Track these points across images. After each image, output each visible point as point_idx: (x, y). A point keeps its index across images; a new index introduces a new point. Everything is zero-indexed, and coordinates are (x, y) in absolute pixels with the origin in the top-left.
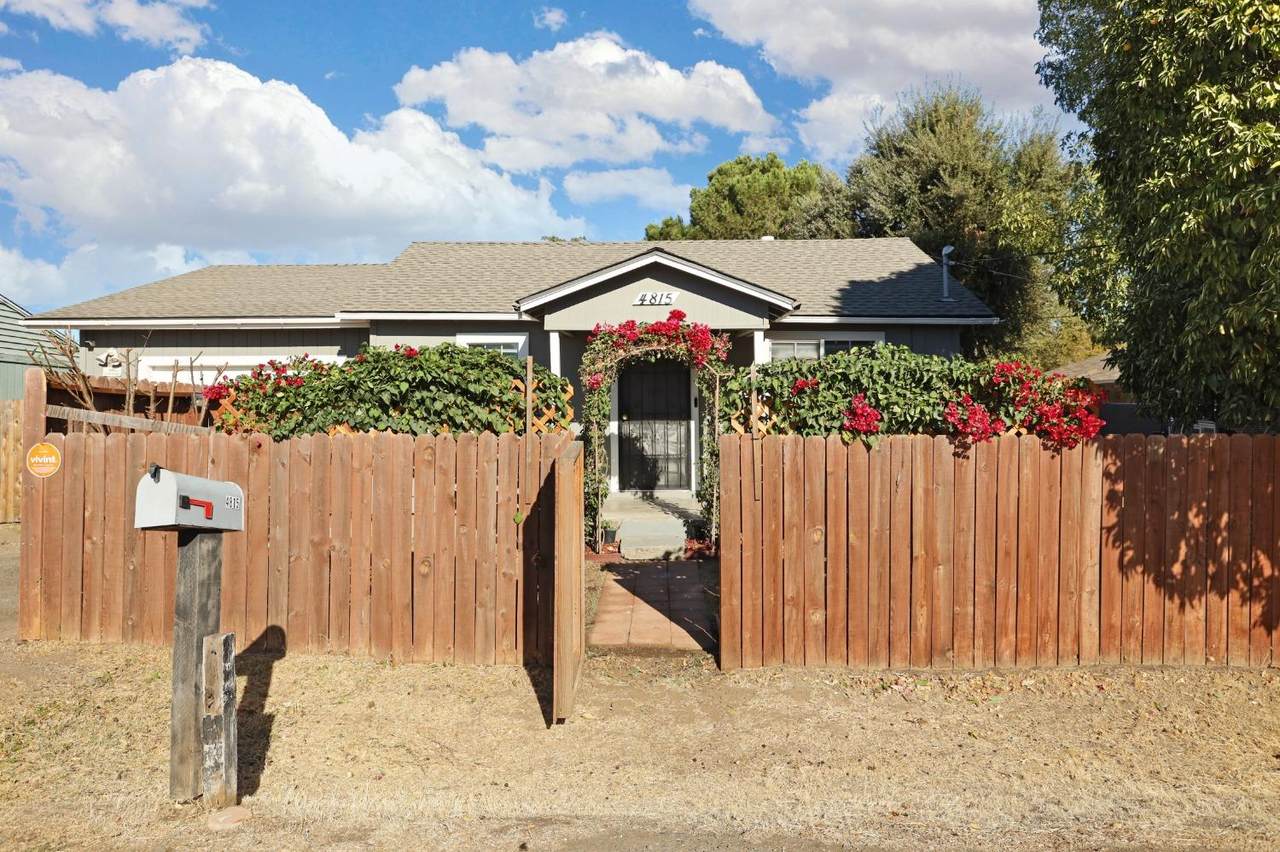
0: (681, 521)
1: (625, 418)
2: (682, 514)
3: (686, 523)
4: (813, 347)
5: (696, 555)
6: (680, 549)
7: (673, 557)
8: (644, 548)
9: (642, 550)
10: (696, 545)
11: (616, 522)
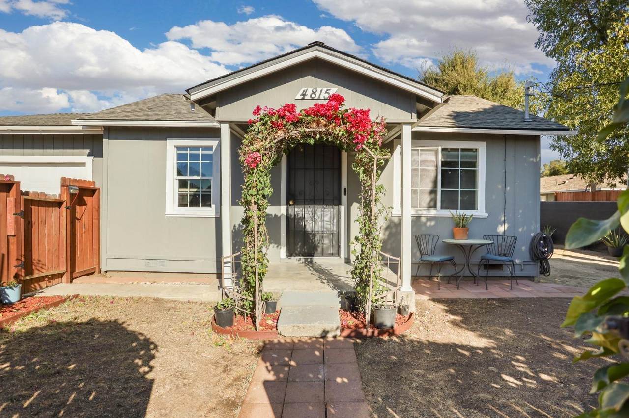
0: (336, 292)
1: (291, 203)
2: (336, 283)
3: (340, 294)
4: (433, 152)
5: (353, 334)
6: (337, 328)
7: (330, 337)
8: (301, 325)
9: (299, 327)
10: (352, 322)
11: (277, 293)
